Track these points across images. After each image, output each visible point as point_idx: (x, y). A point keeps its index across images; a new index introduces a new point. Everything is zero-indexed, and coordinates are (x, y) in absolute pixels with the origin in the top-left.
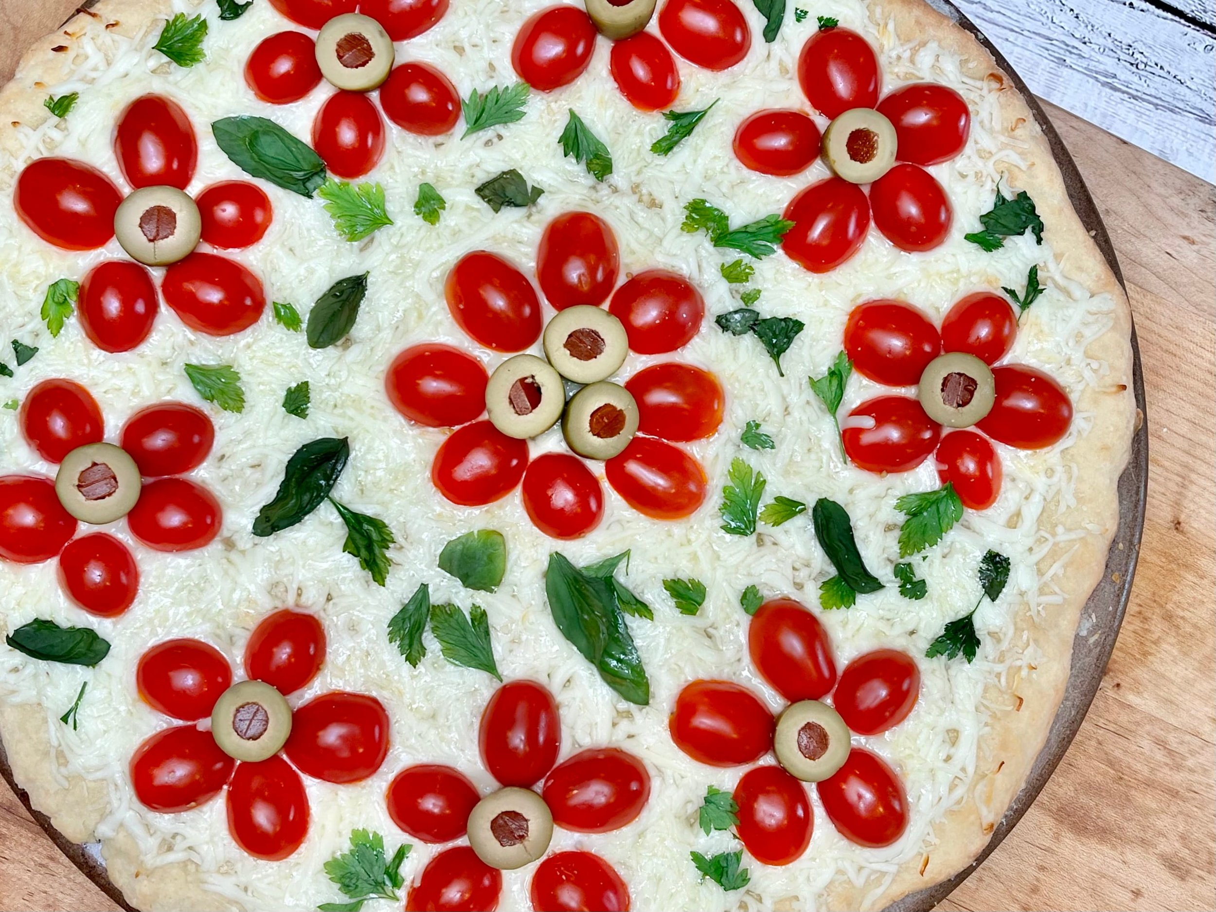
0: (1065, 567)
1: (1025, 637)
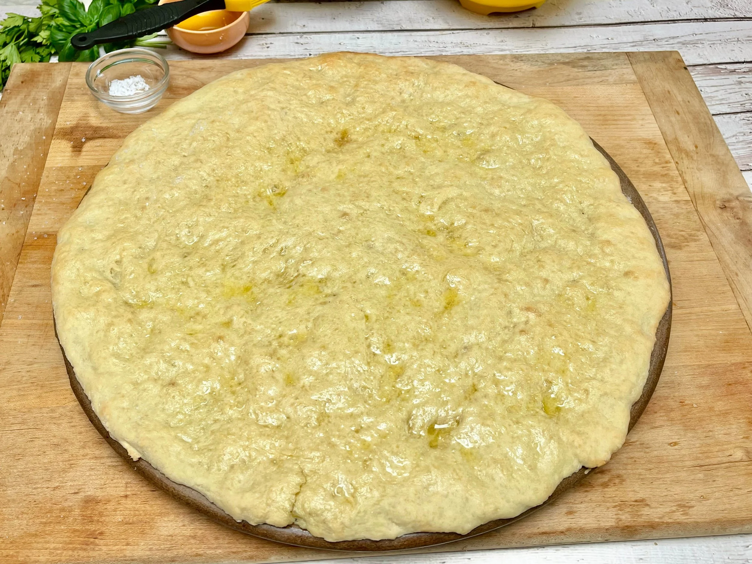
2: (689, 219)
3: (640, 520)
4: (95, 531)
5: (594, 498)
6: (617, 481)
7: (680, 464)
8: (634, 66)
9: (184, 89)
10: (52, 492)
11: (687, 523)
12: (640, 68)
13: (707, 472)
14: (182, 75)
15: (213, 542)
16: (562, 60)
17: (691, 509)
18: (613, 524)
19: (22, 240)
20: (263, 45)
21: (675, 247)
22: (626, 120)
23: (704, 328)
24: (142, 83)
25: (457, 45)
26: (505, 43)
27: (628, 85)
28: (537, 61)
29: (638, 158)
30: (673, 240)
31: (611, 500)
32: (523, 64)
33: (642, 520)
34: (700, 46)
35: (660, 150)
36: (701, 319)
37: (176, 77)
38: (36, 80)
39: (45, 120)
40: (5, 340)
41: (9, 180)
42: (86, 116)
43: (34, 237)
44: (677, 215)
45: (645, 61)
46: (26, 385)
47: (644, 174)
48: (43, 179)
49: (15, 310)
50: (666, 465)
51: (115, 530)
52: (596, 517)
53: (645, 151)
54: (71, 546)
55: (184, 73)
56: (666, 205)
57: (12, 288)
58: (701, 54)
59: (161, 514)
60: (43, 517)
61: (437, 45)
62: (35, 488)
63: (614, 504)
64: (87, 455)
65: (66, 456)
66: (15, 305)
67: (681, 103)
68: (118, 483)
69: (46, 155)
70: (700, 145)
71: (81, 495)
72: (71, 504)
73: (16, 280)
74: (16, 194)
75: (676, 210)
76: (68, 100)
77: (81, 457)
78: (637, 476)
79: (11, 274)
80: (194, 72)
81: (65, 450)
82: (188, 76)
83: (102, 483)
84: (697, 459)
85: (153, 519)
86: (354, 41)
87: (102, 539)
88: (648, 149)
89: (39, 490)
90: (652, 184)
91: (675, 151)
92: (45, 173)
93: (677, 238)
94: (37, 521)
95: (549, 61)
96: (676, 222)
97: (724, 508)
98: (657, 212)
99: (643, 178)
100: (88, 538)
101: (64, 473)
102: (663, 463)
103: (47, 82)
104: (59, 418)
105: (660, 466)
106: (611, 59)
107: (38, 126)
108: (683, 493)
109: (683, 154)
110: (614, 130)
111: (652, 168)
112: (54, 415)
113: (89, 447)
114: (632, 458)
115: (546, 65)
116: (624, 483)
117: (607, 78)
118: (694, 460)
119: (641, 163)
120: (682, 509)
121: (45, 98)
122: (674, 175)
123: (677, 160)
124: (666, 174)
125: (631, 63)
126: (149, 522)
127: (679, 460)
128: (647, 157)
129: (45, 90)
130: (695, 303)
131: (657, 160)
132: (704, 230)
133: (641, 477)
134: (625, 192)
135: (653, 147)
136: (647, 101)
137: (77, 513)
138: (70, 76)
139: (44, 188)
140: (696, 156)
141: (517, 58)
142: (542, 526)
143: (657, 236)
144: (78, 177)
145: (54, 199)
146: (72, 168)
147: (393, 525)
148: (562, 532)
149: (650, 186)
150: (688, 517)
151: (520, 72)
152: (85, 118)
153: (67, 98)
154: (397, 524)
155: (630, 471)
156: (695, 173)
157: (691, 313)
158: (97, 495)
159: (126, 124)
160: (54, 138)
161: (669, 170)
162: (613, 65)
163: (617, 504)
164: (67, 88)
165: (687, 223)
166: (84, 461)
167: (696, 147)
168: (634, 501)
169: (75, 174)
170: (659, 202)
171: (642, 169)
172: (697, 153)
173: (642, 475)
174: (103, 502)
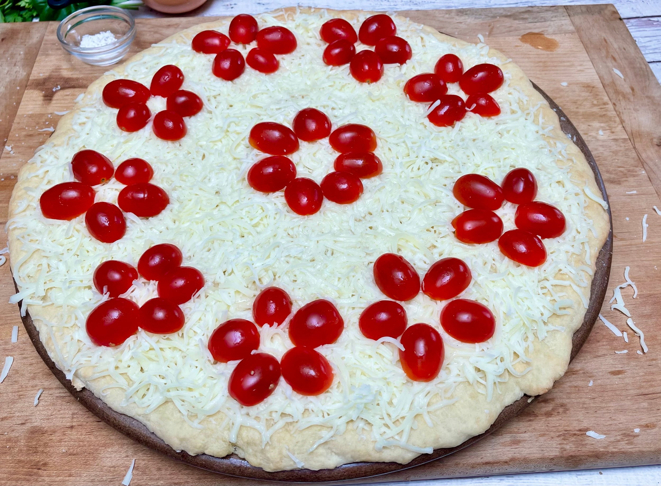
0: (543, 118)
1: (552, 143)
2: (627, 156)
3: (584, 449)
4: (39, 462)
5: (537, 428)
6: (561, 410)
7: (624, 393)
8: (572, 18)
11: (632, 453)
12: (578, 20)
13: (651, 401)
14: (150, 31)
15: (156, 473)
16: (504, 13)
17: (635, 439)
18: (558, 454)
20: (227, 5)
21: (615, 182)
22: (564, 66)
23: (644, 259)
24: (112, 38)
27: (567, 35)
28: (480, 15)
29: (577, 100)
30: (612, 176)
31: (554, 429)
32: (467, 17)
33: (587, 449)
34: (633, 1)
35: (598, 93)
36: (641, 250)
37: (144, 33)
38: (15, 37)
39: (21, 73)
42: (58, 69)
43: (2, 178)
44: (616, 153)
45: (582, 13)
47: (583, 115)
48: (14, 126)
50: (610, 394)
51: (58, 461)
52: (540, 447)
53: (584, 94)
54: (15, 476)
55: (152, 30)
56: (605, 143)
58: (635, 8)
59: (105, 445)
63: (558, 434)
64: (36, 386)
65: (16, 387)
67: (617, 50)
68: (65, 414)
69: (18, 103)
70: (636, 89)
71: (28, 426)
72: (17, 435)
75: (615, 148)
76: (42, 55)
77: (30, 389)
78: (581, 406)
80: (161, 29)
81: (16, 382)
82: (156, 32)
83: (49, 414)
84: (641, 387)
85: (97, 450)
87: (45, 470)
88: (587, 92)
90: (590, 124)
91: (612, 94)
92: (16, 120)
93: (616, 174)
95: (492, 15)
96: (615, 159)
98: (596, 149)
99: (582, 118)
100: (32, 468)
101: (12, 404)
102: (607, 391)
103: (25, 39)
104: (11, 350)
105: (604, 395)
106: (550, 12)
107: (13, 78)
108: (627, 422)
109: (620, 96)
110: (554, 75)
111: (590, 109)
112: (7, 347)
113: (39, 379)
114: (575, 387)
115: (489, 18)
116: (567, 412)
117: (546, 29)
118: (638, 389)
119: (580, 105)
120: (626, 439)
121: (22, 53)
122: (612, 115)
123: (615, 102)
124: (604, 115)
125: (569, 16)
126: (93, 453)
127: (623, 388)
128: (586, 100)
129: (23, 46)
130: (636, 235)
131: (595, 102)
132: (642, 166)
133: (585, 406)
134: (565, 130)
135: (592, 90)
136: (584, 49)
137: (23, 444)
138: (46, 34)
139: (15, 133)
140: (632, 98)
141: (461, 12)
142: (485, 456)
143: (597, 171)
144: (47, 123)
145: (23, 143)
146: (42, 115)
147: (332, 455)
148: (506, 462)
149: (589, 126)
150: (632, 446)
151: (465, 24)
152: (57, 70)
153: (42, 53)
154: (336, 454)
155: (573, 400)
156: (632, 113)
157: (631, 245)
158: (43, 426)
159: (95, 75)
160: (27, 88)
161: (606, 111)
162: (552, 17)
163: (561, 433)
164: (43, 44)
165: (625, 159)
166: (32, 392)
167: (633, 89)
168: (578, 431)
169: (44, 120)
170: (598, 140)
171: (581, 110)
172: (634, 95)
173: (586, 404)
174: (49, 433)
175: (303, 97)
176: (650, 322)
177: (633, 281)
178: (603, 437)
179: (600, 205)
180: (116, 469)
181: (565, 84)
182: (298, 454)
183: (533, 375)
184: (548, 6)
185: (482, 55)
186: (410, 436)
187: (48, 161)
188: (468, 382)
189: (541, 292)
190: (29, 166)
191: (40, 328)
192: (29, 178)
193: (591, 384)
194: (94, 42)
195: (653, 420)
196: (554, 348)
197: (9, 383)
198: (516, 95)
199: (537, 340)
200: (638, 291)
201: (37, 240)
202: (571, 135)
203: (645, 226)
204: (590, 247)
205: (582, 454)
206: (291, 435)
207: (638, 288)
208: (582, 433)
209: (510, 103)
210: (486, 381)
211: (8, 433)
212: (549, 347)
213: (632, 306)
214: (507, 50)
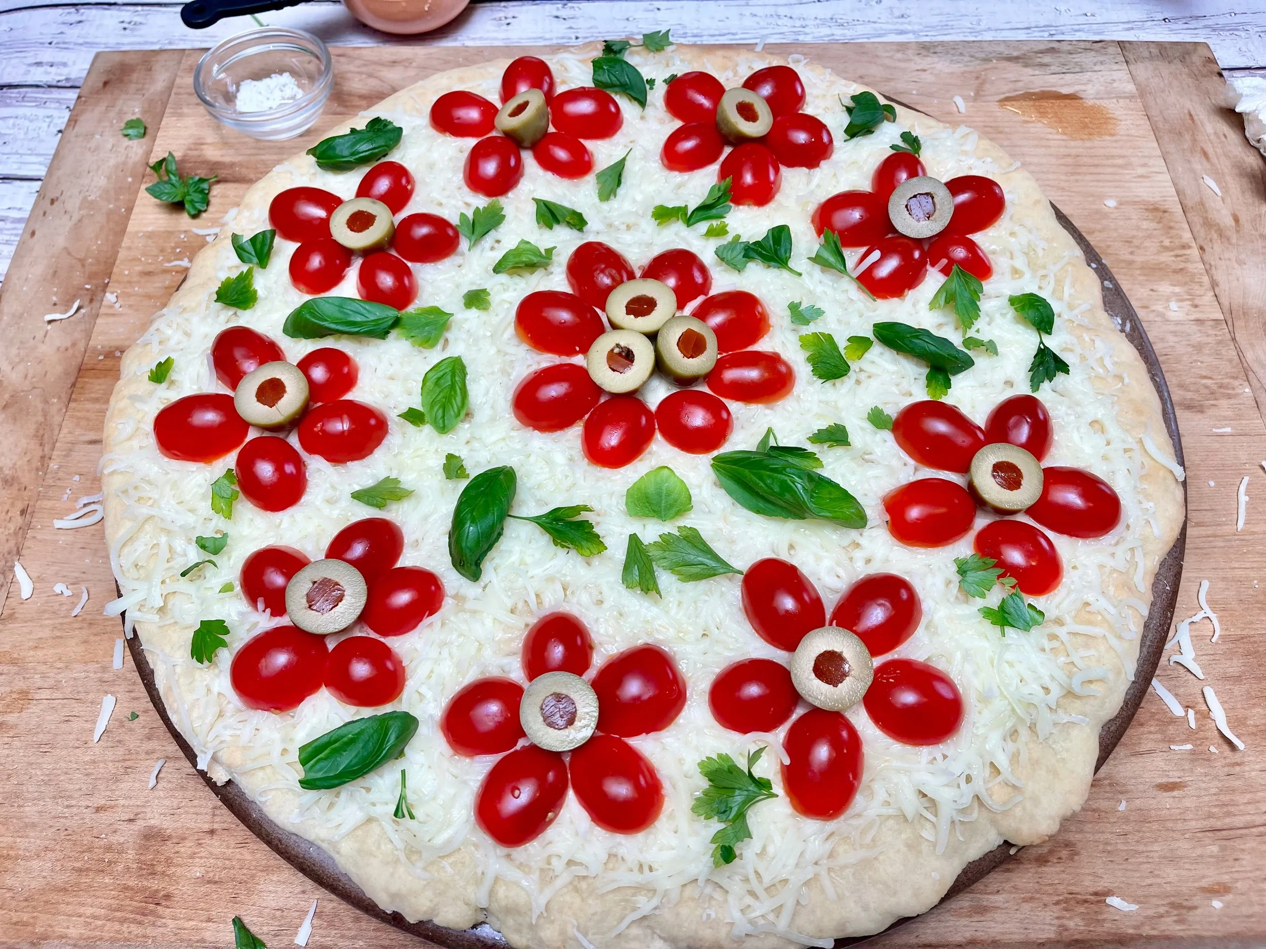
2: (1218, 355)
3: (1099, 929)
4: (157, 891)
5: (1020, 885)
6: (1064, 853)
7: (1180, 826)
8: (1132, 67)
9: (362, 97)
10: (93, 816)
11: (1182, 937)
12: (1143, 71)
13: (1225, 843)
14: (360, 73)
15: (351, 925)
16: (1007, 52)
17: (1191, 913)
18: (1052, 936)
19: (80, 360)
20: (500, 19)
21: (1193, 407)
22: (1114, 166)
23: (1236, 566)
24: (292, 86)
25: (824, 22)
26: (907, 20)
27: (1121, 101)
28: (961, 54)
29: (1133, 237)
30: (1189, 395)
31: (1050, 889)
32: (936, 59)
33: (1104, 929)
34: (1243, 34)
35: (1172, 224)
36: (1232, 547)
37: (349, 75)
38: (126, 78)
39: (134, 149)
40: (39, 537)
41: (69, 253)
42: (199, 144)
43: (100, 354)
44: (1199, 348)
45: (1151, 58)
46: (66, 620)
47: (1142, 268)
48: (122, 254)
49: (59, 483)
50: (1155, 826)
51: (189, 892)
52: (1021, 921)
53: (1145, 225)
54: (118, 914)
55: (364, 69)
56: (1179, 328)
57: (58, 445)
58: (1244, 49)
59: (267, 869)
60: (77, 860)
61: (790, 23)
62: (68, 807)
63: (1056, 898)
64: (153, 752)
65: (120, 751)
66: (61, 475)
67: (1212, 137)
68: (201, 806)
69: (130, 210)
70: (1243, 218)
71: (140, 824)
72: (122, 840)
73: (65, 431)
74: (78, 277)
75: (1197, 338)
76: (174, 114)
77: (143, 756)
78: (1101, 847)
79: (57, 419)
80: (378, 68)
81: (119, 741)
82: (370, 75)
83: (175, 805)
84: (1210, 816)
85: (253, 876)
86: (651, 15)
87: (168, 907)
88: (1152, 220)
89: (74, 810)
90: (1155, 287)
91: (1198, 227)
92: (126, 242)
93: (1197, 391)
94: (69, 865)
95: (983, 55)
96: (1196, 361)
97: (1250, 911)
98: (1162, 340)
99: (1140, 275)
100: (146, 902)
101: (114, 783)
102: (1150, 822)
103: (144, 84)
104: (113, 683)
105: (1144, 829)
106: (1093, 53)
107: (121, 159)
108: (1180, 881)
109: (1213, 232)
110: (1092, 184)
111: (1156, 257)
112: (106, 676)
113: (158, 738)
114: (1094, 810)
115: (978, 62)
116: (1076, 858)
117: (1083, 88)
118: (1204, 819)
119: (1138, 247)
120: (1175, 912)
121: (137, 110)
122: (1196, 271)
123: (1202, 244)
124: (1181, 269)
125: (1127, 62)
126: (246, 882)
127: (1179, 817)
128: (1149, 237)
129: (140, 97)
130: (1224, 515)
131: (1167, 243)
132: (1245, 378)
133: (1109, 848)
134: (1111, 308)
135: (1161, 218)
136: (1152, 133)
137: (131, 856)
138: (179, 74)
139: (122, 269)
140: (1235, 236)
141: (927, 48)
142: (923, 933)
143: (1166, 394)
144: (178, 250)
145: (137, 289)
146: (170, 233)
147: (653, 938)
148: (960, 946)
149: (1152, 290)
150: (1184, 927)
151: (931, 73)
152: (198, 147)
153: (172, 111)
154: (660, 937)
155: (1088, 835)
156: (1234, 269)
157: (1215, 536)
158: (165, 827)
159: (263, 157)
160: (144, 180)
161: (1187, 261)
162: (1095, 64)
163: (1061, 898)
164: (173, 94)
165: (1216, 362)
166: (147, 763)
167: (1236, 220)
168: (1091, 895)
169: (173, 245)
170: (1168, 321)
171: (1139, 259)
172: (1238, 231)
173: (1111, 844)
174: (175, 841)
175: (628, 227)
176: (1237, 690)
177: (1214, 610)
178: (1134, 907)
179: (1171, 472)
180: (285, 914)
181: (1111, 203)
182: (594, 934)
183: (1024, 809)
184: (1089, 41)
185: (965, 153)
186: (794, 915)
187: (172, 343)
188: (904, 816)
189: (1047, 645)
190: (139, 350)
191: (155, 664)
192: (139, 374)
193: (1122, 807)
194: (260, 93)
195: (1226, 878)
196: (1064, 755)
197: (110, 744)
198: (1024, 237)
199: (1035, 738)
200: (1222, 629)
201: (150, 498)
202: (1122, 319)
203: (1243, 499)
204: (1145, 555)
205: (1095, 938)
206: (583, 900)
207: (1220, 622)
208: (1099, 898)
209: (1011, 254)
210: (936, 816)
211: (106, 835)
212: (1056, 754)
213: (1208, 658)
214: (1007, 130)
